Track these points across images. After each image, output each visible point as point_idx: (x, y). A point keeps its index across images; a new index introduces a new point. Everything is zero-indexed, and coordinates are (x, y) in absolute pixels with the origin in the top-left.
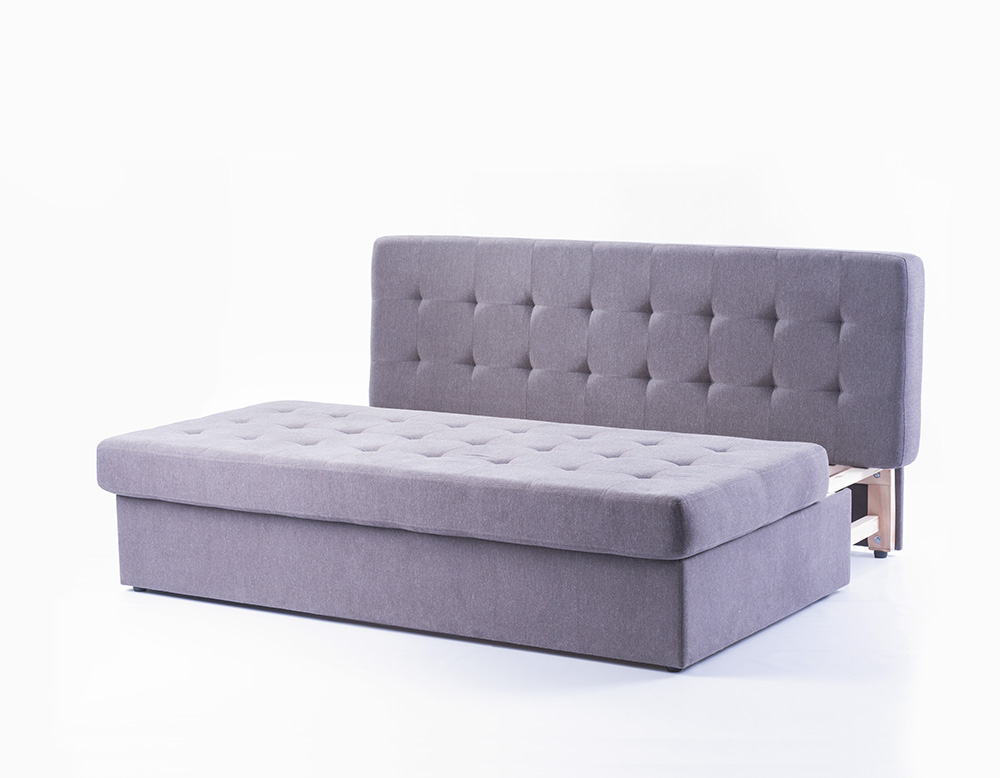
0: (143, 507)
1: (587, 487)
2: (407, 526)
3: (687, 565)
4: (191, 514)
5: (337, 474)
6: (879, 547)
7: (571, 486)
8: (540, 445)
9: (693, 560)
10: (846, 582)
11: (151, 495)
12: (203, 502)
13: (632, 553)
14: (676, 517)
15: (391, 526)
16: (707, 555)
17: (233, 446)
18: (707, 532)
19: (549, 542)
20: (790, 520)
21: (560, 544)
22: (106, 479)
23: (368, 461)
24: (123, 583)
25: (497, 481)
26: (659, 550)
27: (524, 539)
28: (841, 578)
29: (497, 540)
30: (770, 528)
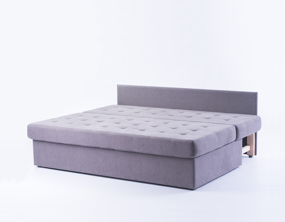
0: (41, 143)
1: (167, 137)
2: (116, 148)
3: (195, 159)
4: (54, 145)
5: (95, 134)
6: (250, 154)
7: (162, 137)
8: (153, 125)
9: (197, 158)
10: (241, 164)
11: (43, 140)
12: (57, 142)
13: (180, 156)
14: (192, 146)
15: (111, 148)
16: (201, 157)
17: (66, 126)
18: (201, 150)
19: (156, 153)
20: (225, 147)
21: (159, 154)
22: (30, 135)
23: (105, 130)
24: (35, 165)
25: (141, 136)
26: (188, 155)
27: (149, 152)
28: (239, 163)
29: (141, 152)
30: (219, 149)
